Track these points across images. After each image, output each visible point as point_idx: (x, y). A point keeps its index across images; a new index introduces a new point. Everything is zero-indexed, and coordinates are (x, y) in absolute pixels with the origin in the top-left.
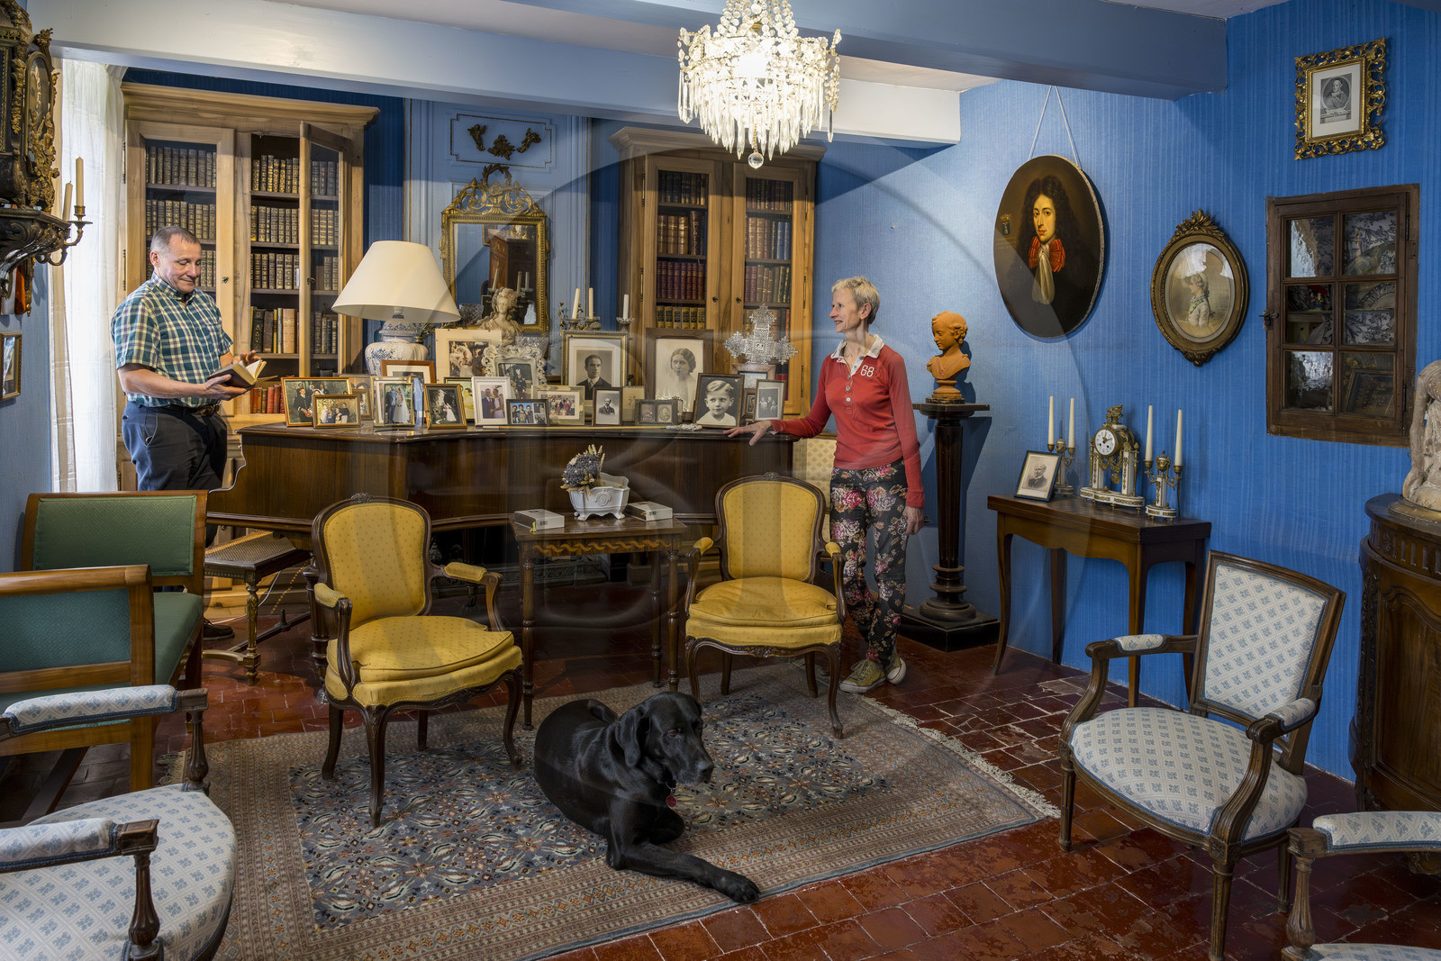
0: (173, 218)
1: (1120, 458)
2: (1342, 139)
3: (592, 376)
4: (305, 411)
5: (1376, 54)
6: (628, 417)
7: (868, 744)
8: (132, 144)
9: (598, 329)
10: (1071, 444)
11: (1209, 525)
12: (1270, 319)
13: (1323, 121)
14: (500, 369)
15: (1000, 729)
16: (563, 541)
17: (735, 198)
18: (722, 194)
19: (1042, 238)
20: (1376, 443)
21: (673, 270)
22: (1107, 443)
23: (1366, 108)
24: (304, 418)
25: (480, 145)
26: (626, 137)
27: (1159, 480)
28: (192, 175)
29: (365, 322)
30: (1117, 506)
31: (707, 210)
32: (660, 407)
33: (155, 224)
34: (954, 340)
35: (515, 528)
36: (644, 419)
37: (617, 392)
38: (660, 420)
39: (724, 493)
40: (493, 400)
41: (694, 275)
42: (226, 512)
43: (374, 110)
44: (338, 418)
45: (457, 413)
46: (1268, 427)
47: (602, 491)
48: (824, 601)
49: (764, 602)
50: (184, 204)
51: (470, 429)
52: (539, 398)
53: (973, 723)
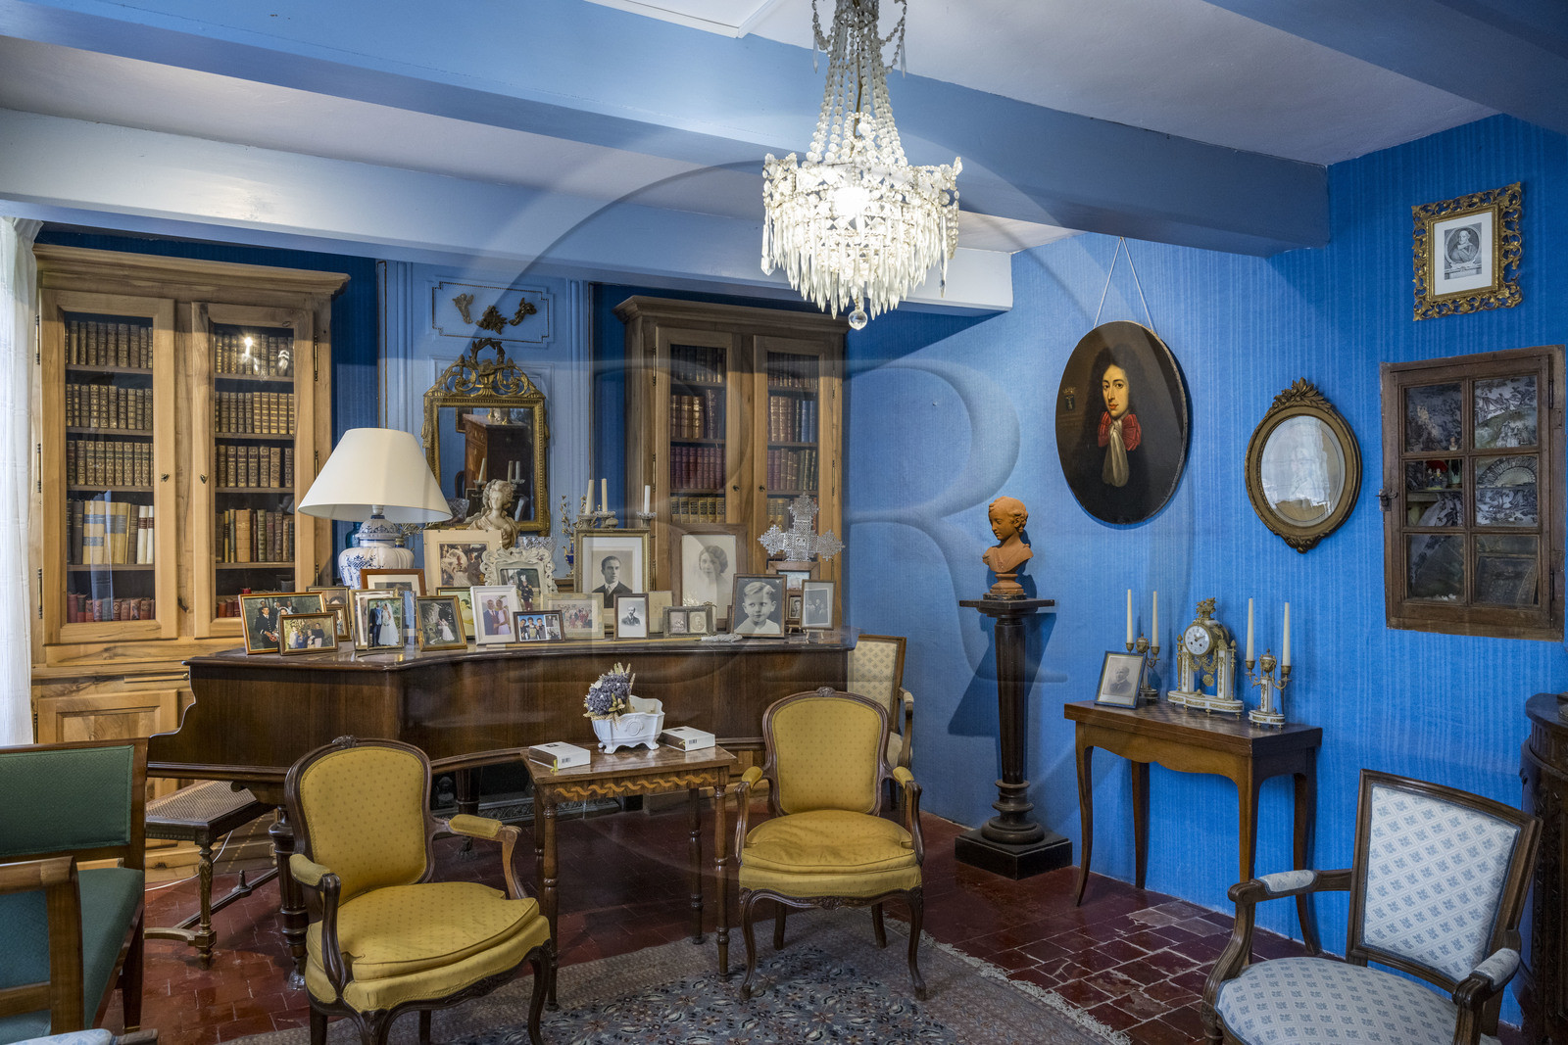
0: (99, 405)
1: (1214, 657)
2: (1471, 296)
3: (610, 580)
4: (269, 634)
5: (1511, 201)
6: (655, 628)
7: (957, 1006)
8: (47, 317)
9: (614, 526)
10: (1155, 643)
11: (1319, 731)
12: (1388, 499)
13: (1447, 276)
14: (503, 576)
15: (1101, 976)
16: (591, 782)
17: (756, 375)
18: (742, 371)
19: (1114, 413)
20: (1518, 635)
21: (688, 456)
22: (1200, 642)
23: (1500, 261)
24: (267, 642)
25: (467, 317)
26: (634, 308)
27: (1264, 682)
28: (123, 354)
29: (335, 523)
30: (1213, 712)
31: (725, 389)
32: (692, 614)
33: (77, 413)
34: (1013, 529)
35: (532, 767)
36: (674, 630)
37: (643, 599)
38: (692, 631)
39: (772, 713)
40: (497, 614)
41: (712, 460)
42: (171, 760)
43: (343, 277)
44: (310, 642)
45: (454, 631)
46: (1388, 620)
47: (631, 718)
48: (897, 837)
49: (827, 842)
50: (113, 388)
51: (471, 649)
52: (550, 609)
53: (1069, 969)
